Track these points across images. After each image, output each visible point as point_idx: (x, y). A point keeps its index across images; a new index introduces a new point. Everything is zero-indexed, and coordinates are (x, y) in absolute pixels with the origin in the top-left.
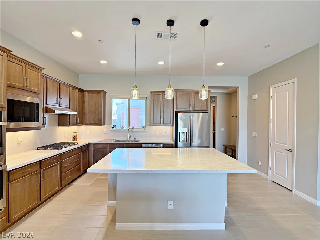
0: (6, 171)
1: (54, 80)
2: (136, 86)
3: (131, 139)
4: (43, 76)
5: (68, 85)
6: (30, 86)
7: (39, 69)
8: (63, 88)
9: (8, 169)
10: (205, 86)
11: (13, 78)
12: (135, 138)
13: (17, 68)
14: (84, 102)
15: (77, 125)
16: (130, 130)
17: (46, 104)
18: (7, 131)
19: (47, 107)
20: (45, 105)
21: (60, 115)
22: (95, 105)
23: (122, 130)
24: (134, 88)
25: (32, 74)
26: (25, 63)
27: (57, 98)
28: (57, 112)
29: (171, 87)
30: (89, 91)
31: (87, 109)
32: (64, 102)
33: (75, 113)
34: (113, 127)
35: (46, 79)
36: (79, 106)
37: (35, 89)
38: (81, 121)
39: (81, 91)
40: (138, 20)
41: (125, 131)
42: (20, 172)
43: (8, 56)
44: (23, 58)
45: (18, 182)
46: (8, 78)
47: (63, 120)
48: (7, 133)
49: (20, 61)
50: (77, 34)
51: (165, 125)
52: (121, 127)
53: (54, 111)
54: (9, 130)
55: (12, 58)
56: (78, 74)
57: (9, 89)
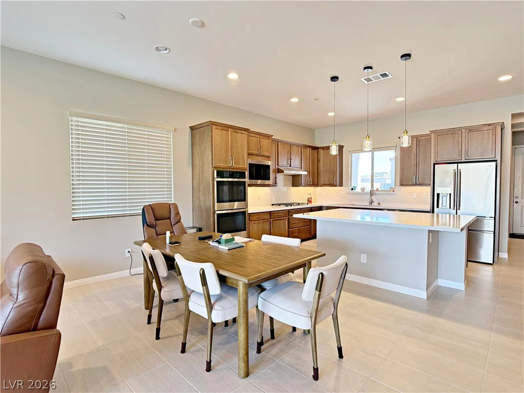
1: (285, 143)
3: (373, 204)
4: (274, 140)
5: (298, 146)
6: (263, 152)
7: (269, 137)
8: (294, 149)
9: (249, 212)
10: (407, 131)
11: (252, 148)
12: (379, 204)
13: (254, 140)
14: (318, 160)
15: (310, 185)
16: (372, 193)
17: (278, 165)
18: (248, 186)
19: (278, 169)
20: (277, 167)
21: (294, 176)
22: (330, 163)
23: (363, 192)
25: (265, 143)
26: (259, 135)
27: (288, 159)
28: (286, 172)
30: (321, 148)
31: (322, 169)
32: (296, 162)
33: (306, 173)
34: (352, 189)
35: (277, 142)
36: (312, 167)
37: (267, 154)
38: (315, 182)
39: (315, 148)
40: (337, 78)
41: (366, 193)
42: (256, 217)
43: (248, 133)
44: (257, 131)
45: (255, 223)
46: (248, 148)
47: (295, 181)
48: (249, 188)
49: (256, 134)
51: (420, 185)
52: (361, 189)
53: (283, 172)
54: (250, 185)
55: (251, 133)
56: (314, 130)
57: (250, 157)
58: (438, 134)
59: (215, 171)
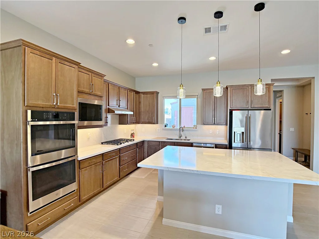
0: (78, 160)
1: (114, 85)
2: (182, 85)
3: (182, 138)
4: (105, 81)
5: (126, 89)
6: (95, 91)
7: (102, 76)
8: (122, 90)
9: (79, 159)
10: (261, 79)
11: (82, 86)
12: (186, 137)
13: (85, 77)
14: (140, 103)
15: (134, 123)
16: (181, 129)
17: (108, 105)
19: (109, 109)
20: (108, 107)
21: (120, 115)
22: (149, 105)
23: (173, 129)
24: (180, 86)
25: (97, 81)
26: (91, 72)
27: (117, 100)
28: (116, 112)
29: (220, 83)
30: (144, 93)
31: (142, 109)
32: (123, 103)
33: (132, 113)
34: (166, 126)
35: (108, 83)
36: (135, 108)
37: (99, 93)
38: (137, 120)
39: (137, 93)
40: (184, 19)
41: (176, 130)
42: (88, 162)
43: (79, 67)
44: (89, 68)
45: (86, 170)
46: (79, 85)
47: (122, 120)
48: (79, 130)
49: (87, 71)
50: (131, 41)
51: (217, 124)
52: (172, 126)
53: (114, 112)
54: (80, 127)
55: (82, 69)
56: (135, 78)
57: (80, 94)
58: (233, 88)
59: (29, 112)
